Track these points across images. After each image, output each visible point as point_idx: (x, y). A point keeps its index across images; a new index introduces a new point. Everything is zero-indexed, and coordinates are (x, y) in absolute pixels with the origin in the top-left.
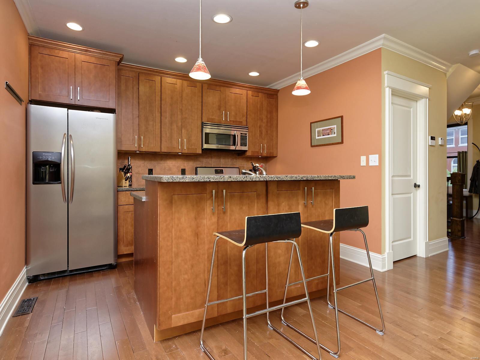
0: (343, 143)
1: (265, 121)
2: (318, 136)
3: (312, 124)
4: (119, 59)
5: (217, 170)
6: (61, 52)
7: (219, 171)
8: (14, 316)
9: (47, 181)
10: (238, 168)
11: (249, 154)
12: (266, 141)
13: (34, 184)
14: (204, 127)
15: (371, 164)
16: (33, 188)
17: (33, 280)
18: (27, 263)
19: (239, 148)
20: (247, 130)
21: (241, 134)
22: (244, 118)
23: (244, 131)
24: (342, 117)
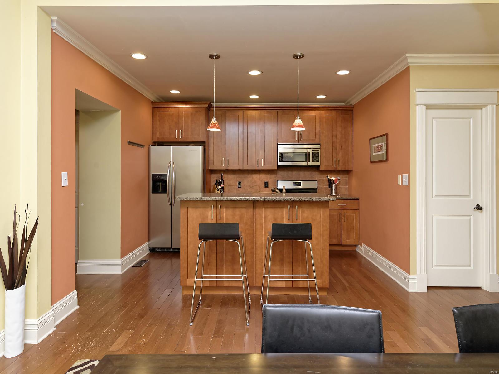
0: (388, 161)
1: (339, 137)
2: (374, 153)
3: (371, 140)
4: (207, 105)
5: (295, 183)
6: (170, 108)
7: (297, 183)
8: (133, 267)
9: (160, 191)
10: (316, 180)
11: (321, 168)
12: (340, 156)
13: (152, 193)
14: (279, 147)
15: (404, 184)
16: (153, 196)
17: (153, 250)
18: (149, 240)
19: (311, 163)
20: (319, 147)
21: (313, 151)
22: (318, 137)
23: (317, 148)
24: (387, 135)
